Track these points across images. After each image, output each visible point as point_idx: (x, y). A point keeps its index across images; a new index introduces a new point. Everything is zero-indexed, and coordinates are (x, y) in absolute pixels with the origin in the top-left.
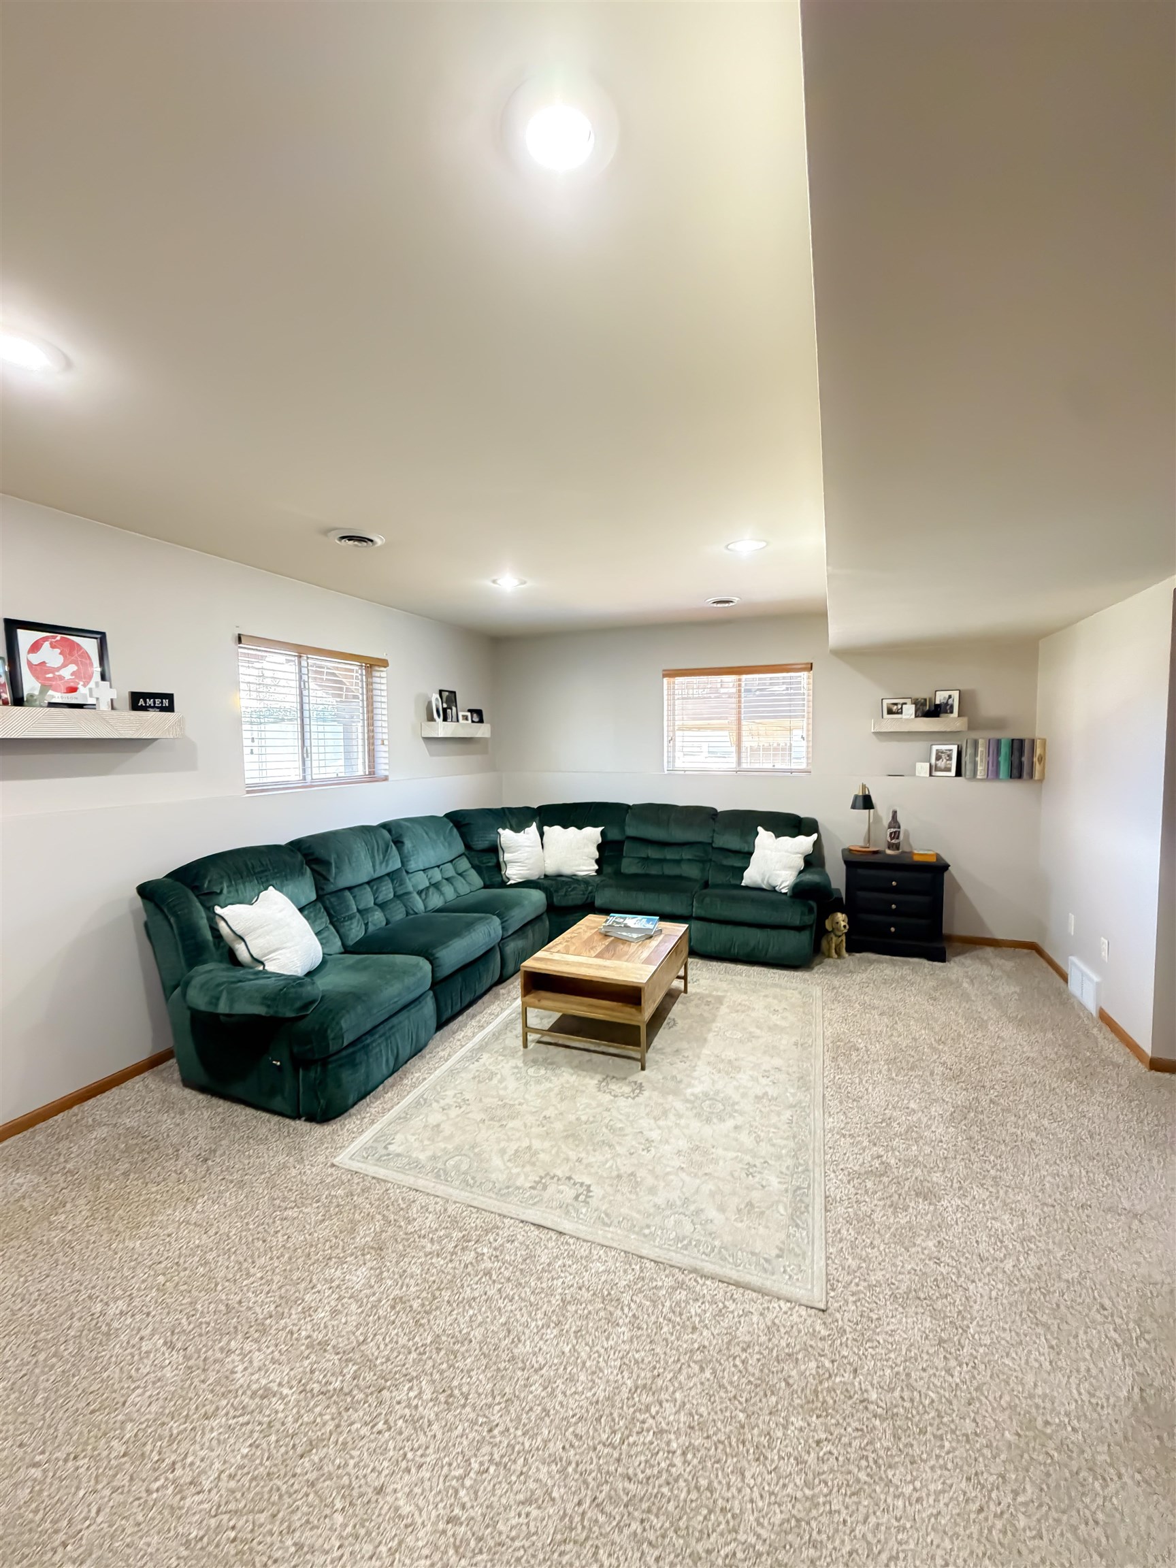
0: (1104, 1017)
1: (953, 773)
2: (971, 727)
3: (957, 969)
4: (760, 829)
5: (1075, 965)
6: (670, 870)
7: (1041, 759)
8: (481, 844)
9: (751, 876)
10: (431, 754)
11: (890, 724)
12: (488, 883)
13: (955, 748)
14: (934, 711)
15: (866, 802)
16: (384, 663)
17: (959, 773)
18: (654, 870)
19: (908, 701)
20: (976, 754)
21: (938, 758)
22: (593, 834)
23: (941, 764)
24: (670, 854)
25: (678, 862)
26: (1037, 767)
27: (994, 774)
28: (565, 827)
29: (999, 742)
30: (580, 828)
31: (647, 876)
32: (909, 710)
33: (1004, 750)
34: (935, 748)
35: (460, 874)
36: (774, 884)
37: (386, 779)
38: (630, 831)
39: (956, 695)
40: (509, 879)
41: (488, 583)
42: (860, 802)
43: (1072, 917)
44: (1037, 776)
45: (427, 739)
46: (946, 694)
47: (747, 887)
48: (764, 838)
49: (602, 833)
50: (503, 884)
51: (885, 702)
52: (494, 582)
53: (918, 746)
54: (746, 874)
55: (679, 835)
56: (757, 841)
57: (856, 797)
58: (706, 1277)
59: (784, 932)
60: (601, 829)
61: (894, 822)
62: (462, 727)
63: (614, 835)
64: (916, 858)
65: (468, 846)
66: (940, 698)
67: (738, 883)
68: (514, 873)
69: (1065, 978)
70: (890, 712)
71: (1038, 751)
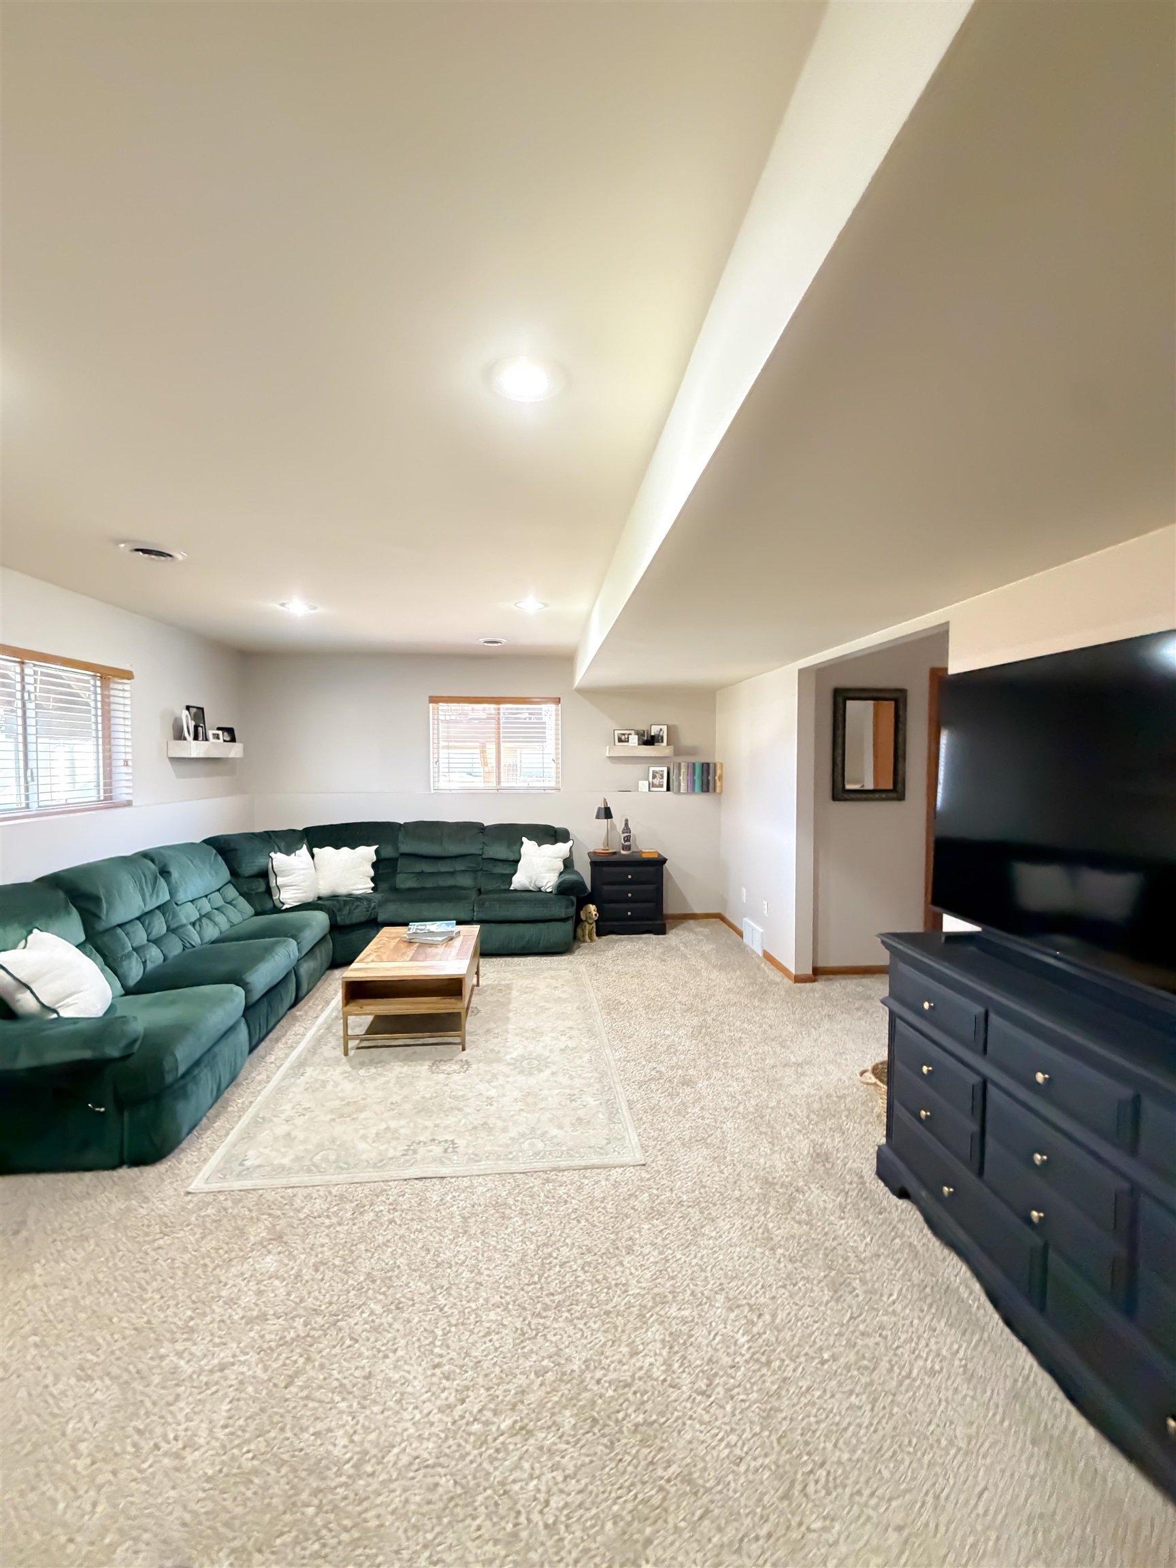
0: (768, 957)
1: (665, 788)
2: (677, 752)
3: (673, 938)
4: (524, 839)
5: (749, 925)
6: (449, 882)
7: (720, 778)
8: (249, 868)
9: (520, 880)
10: (178, 777)
11: (621, 750)
12: (259, 909)
13: (665, 769)
14: (651, 741)
15: (607, 813)
16: (128, 675)
17: (668, 789)
18: (429, 883)
19: (633, 732)
20: (680, 775)
21: (654, 777)
22: (367, 853)
23: (656, 781)
24: (443, 867)
25: (452, 874)
26: (718, 784)
27: (691, 790)
28: (337, 847)
29: (694, 764)
30: (353, 847)
31: (423, 889)
32: (634, 739)
33: (698, 771)
34: (652, 769)
35: (229, 903)
36: (540, 885)
37: (129, 804)
38: (405, 848)
39: (665, 728)
40: (283, 904)
41: (275, 606)
42: (603, 813)
43: (744, 890)
44: (718, 790)
45: (174, 760)
46: (658, 728)
47: (515, 890)
48: (529, 847)
49: (377, 852)
50: (276, 910)
51: (616, 732)
52: (282, 605)
53: (638, 769)
54: (514, 879)
55: (453, 849)
56: (523, 850)
57: (599, 808)
58: (564, 1171)
59: (552, 925)
60: (376, 847)
61: (627, 829)
62: (213, 747)
63: (389, 852)
64: (644, 856)
65: (234, 873)
66: (654, 730)
67: (506, 887)
68: (288, 896)
69: (741, 934)
70: (620, 740)
71: (718, 772)
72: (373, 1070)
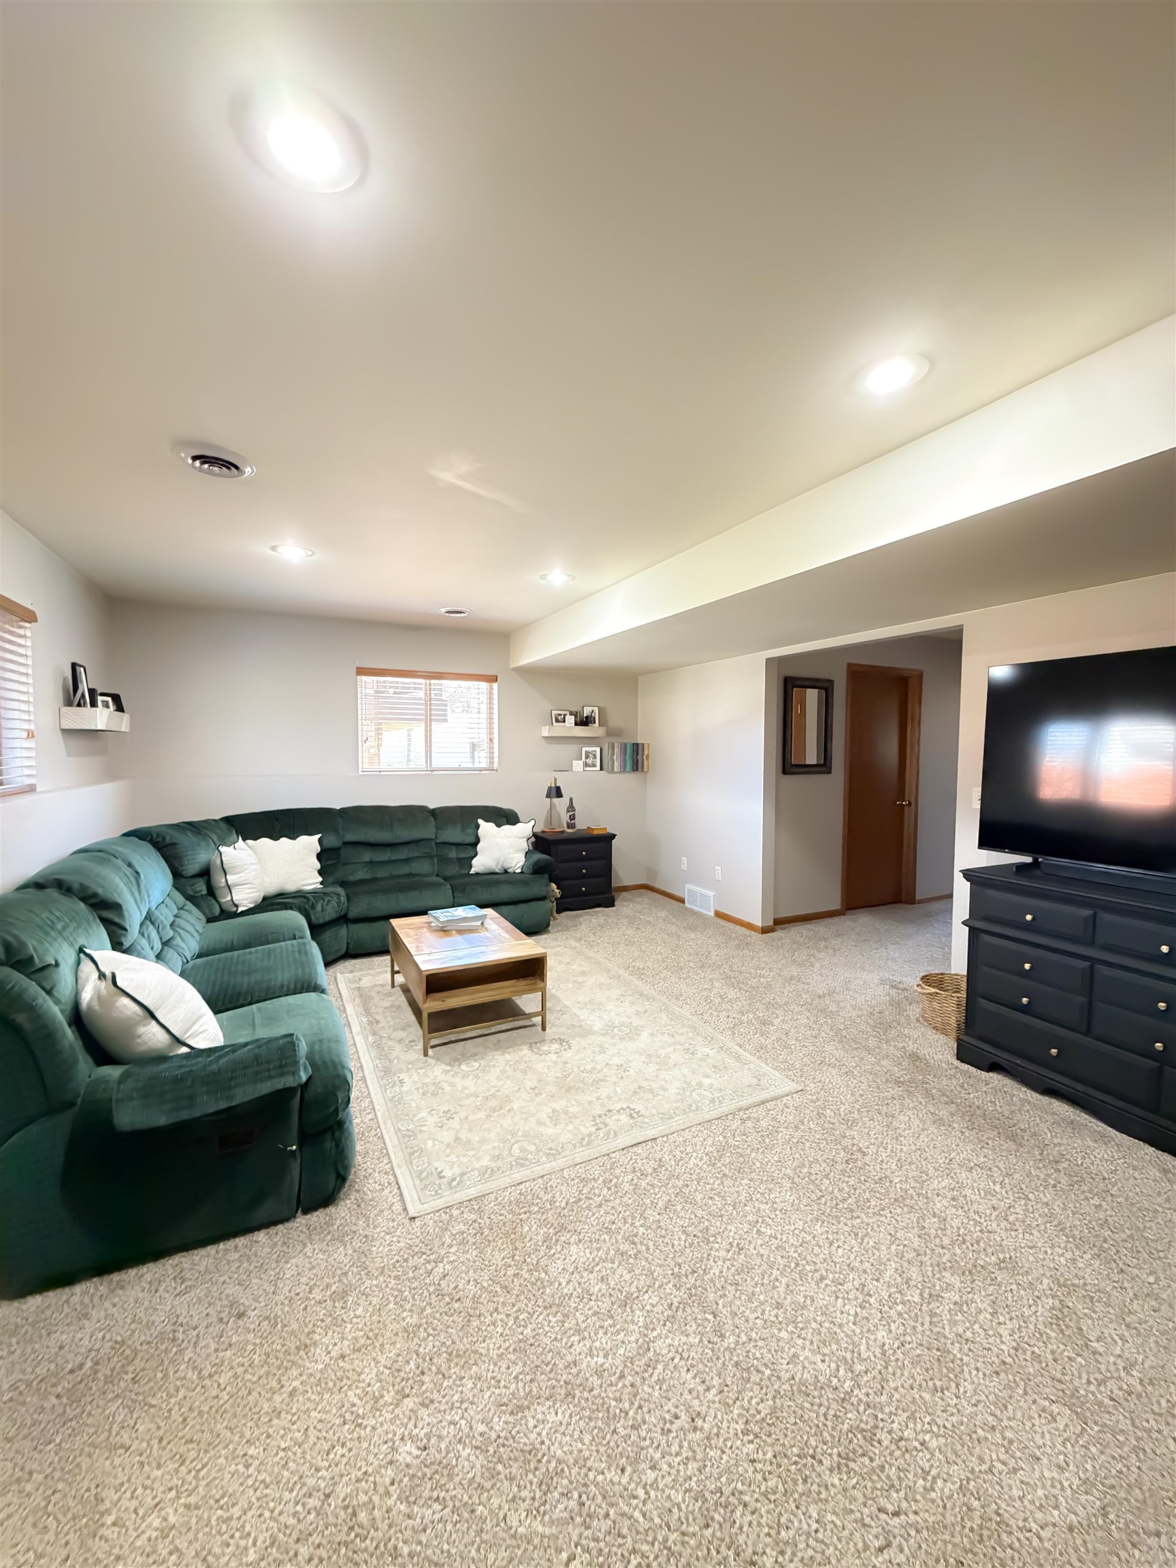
0: (718, 914)
1: (598, 768)
2: (609, 733)
4: (480, 821)
5: (689, 893)
6: (405, 870)
7: (648, 757)
8: (192, 867)
9: (480, 863)
10: (69, 754)
11: (559, 730)
12: (210, 916)
13: (598, 749)
14: (584, 722)
15: (557, 792)
16: (29, 616)
17: (601, 769)
18: (381, 873)
19: (568, 713)
20: (613, 754)
21: (587, 757)
22: (309, 844)
23: (589, 761)
24: (402, 854)
25: (407, 860)
26: (646, 762)
27: (623, 770)
28: (275, 837)
29: (625, 745)
30: (294, 838)
31: (375, 880)
32: (570, 720)
33: (629, 751)
34: (584, 749)
35: (181, 909)
36: (507, 865)
37: (31, 789)
38: (350, 837)
39: (596, 710)
40: (237, 906)
41: (260, 549)
42: (554, 792)
43: (684, 859)
44: (645, 770)
45: (66, 732)
46: (590, 709)
47: (477, 874)
48: (486, 828)
49: (320, 840)
50: (227, 914)
51: (554, 713)
52: (273, 548)
53: (573, 748)
54: (474, 862)
55: (404, 834)
56: (480, 832)
57: (550, 788)
59: (533, 904)
60: (320, 835)
61: (571, 807)
63: (332, 841)
65: (177, 874)
66: (587, 711)
67: (466, 872)
68: (244, 896)
69: (683, 901)
70: (557, 721)
71: (646, 752)
72: (476, 1064)
